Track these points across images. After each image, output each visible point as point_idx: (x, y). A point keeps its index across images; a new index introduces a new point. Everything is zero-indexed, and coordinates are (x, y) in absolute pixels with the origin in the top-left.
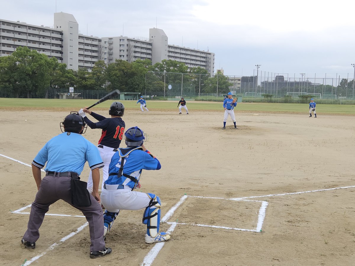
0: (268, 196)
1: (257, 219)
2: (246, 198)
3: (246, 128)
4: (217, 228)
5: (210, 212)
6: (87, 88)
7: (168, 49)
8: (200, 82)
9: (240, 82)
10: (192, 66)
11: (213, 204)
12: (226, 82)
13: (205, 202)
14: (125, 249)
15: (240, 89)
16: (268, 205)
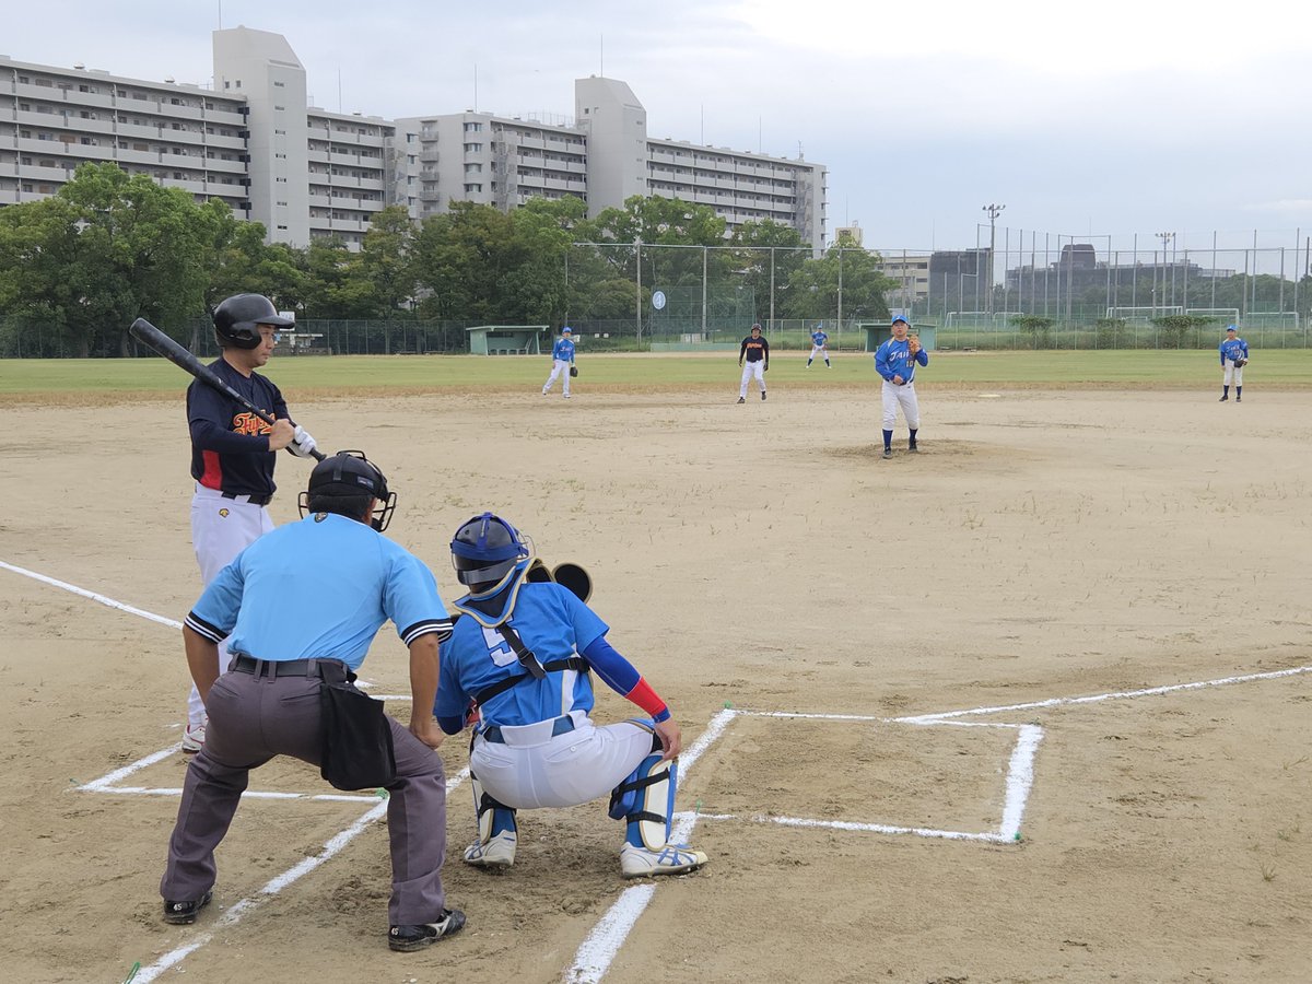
0: (1041, 704)
1: (1000, 794)
2: (957, 714)
3: (955, 449)
4: (852, 831)
5: (822, 772)
6: (344, 313)
7: (647, 156)
8: (773, 277)
9: (925, 273)
10: (741, 219)
11: (834, 739)
12: (873, 276)
13: (804, 734)
14: (506, 918)
15: (926, 299)
16: (1044, 739)
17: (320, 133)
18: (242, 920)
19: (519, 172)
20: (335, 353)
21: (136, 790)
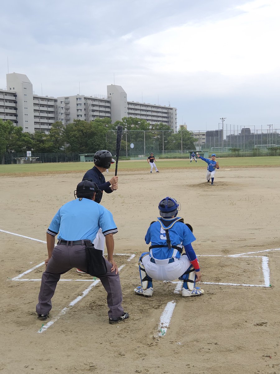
0: (265, 251)
1: (262, 274)
2: (244, 254)
3: (223, 184)
4: (225, 285)
5: (212, 270)
6: (45, 151)
7: (127, 106)
8: (163, 139)
9: (204, 137)
10: (154, 123)
11: (212, 261)
12: (191, 138)
13: (204, 260)
14: (138, 310)
15: (205, 144)
16: (269, 260)
17: (37, 102)
18: (66, 313)
19: (92, 111)
20: (42, 162)
21: (26, 280)
